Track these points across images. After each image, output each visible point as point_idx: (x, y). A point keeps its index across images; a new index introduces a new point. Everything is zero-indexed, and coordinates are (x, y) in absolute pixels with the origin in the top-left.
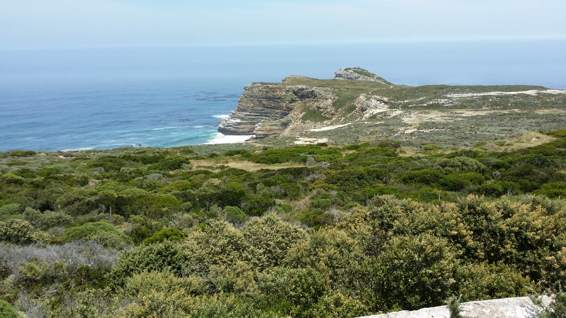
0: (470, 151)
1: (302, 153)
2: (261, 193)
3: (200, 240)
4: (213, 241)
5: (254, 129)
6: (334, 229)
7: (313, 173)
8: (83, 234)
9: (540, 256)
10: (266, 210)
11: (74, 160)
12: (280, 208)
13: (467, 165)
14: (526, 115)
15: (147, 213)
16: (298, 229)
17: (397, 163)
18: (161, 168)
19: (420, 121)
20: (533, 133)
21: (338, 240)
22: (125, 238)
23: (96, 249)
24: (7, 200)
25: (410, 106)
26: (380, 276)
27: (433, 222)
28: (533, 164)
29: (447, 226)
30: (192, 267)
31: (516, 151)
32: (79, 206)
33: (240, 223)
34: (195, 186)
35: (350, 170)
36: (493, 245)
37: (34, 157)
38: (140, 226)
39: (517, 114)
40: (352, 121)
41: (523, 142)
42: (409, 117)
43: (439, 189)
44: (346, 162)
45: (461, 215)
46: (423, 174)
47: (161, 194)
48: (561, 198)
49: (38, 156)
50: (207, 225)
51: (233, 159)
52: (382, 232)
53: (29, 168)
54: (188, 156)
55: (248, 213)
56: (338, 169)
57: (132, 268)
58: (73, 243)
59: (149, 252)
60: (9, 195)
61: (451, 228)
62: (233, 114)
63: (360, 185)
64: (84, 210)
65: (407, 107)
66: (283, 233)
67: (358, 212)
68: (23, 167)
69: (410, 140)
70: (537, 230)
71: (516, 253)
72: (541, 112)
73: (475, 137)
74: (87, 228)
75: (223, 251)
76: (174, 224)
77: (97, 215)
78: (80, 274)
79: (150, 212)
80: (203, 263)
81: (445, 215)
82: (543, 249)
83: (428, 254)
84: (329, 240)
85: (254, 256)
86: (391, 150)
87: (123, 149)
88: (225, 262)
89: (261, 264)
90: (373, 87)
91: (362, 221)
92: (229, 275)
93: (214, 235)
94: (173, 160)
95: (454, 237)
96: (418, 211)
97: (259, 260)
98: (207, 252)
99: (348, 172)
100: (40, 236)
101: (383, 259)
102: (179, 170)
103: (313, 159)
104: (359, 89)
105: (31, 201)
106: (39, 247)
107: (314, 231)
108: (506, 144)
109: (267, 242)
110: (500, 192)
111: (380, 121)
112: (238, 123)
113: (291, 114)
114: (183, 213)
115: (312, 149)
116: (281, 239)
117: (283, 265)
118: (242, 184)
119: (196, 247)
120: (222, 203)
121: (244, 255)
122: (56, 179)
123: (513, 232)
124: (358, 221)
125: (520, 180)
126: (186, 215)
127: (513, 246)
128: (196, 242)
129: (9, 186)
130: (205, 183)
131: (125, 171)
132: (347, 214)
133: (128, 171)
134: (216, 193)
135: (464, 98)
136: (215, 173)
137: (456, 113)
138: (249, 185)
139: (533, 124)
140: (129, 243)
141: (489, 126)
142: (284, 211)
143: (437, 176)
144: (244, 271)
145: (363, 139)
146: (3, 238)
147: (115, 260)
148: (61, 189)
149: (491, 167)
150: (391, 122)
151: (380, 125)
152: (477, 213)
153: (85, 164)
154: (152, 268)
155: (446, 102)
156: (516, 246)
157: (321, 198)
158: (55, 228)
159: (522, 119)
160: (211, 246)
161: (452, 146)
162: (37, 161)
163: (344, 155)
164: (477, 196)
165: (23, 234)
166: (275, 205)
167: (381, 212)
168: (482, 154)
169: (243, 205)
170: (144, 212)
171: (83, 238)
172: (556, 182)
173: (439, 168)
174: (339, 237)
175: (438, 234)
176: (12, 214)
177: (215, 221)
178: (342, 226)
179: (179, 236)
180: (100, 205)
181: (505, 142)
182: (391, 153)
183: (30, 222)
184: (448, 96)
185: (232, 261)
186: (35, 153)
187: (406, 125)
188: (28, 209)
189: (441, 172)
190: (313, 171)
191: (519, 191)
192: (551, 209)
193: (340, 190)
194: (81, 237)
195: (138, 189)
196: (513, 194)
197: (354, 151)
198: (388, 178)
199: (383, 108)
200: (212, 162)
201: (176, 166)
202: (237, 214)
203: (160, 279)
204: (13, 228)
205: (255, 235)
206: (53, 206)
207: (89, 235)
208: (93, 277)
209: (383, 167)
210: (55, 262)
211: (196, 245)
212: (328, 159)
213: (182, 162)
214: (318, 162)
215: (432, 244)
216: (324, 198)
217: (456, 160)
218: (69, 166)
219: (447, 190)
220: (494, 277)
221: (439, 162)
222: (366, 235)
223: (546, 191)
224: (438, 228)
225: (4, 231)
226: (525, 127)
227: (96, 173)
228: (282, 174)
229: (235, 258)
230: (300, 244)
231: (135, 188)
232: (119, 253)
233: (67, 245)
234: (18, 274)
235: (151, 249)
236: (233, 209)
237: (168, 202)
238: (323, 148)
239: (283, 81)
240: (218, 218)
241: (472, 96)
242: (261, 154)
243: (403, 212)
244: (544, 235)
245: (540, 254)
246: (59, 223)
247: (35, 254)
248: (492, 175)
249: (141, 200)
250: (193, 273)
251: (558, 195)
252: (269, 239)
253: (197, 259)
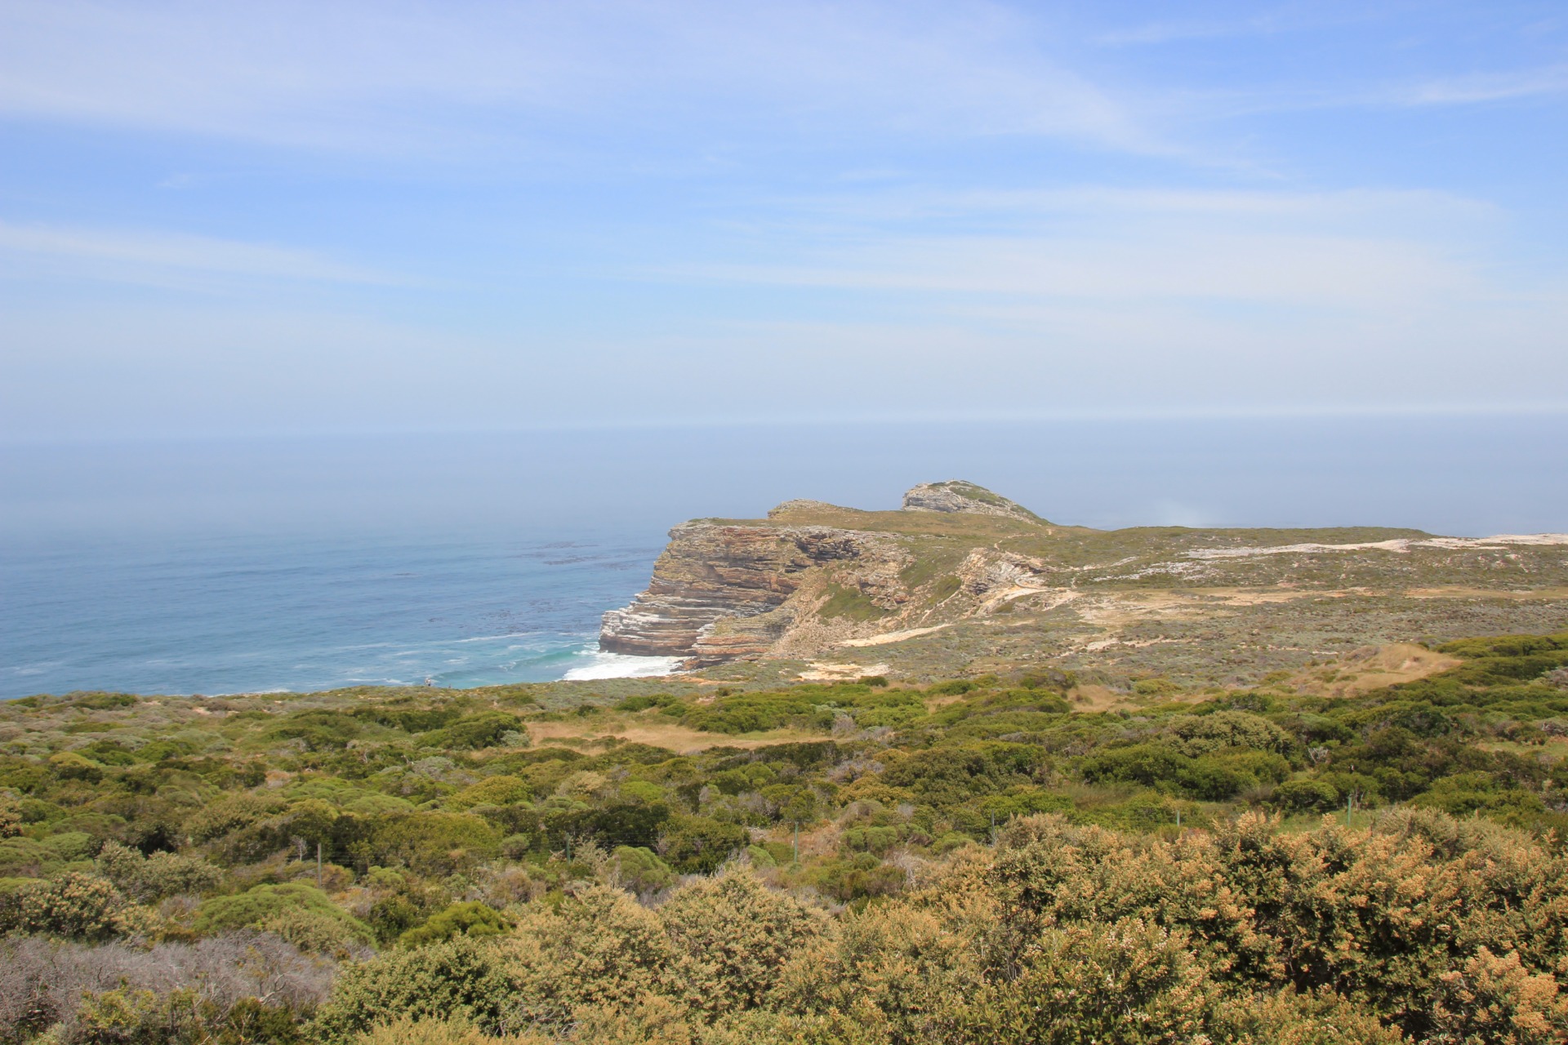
0: (1252, 697)
1: (819, 704)
2: (712, 810)
3: (547, 938)
4: (582, 940)
5: (694, 638)
6: (906, 908)
7: (850, 757)
8: (248, 916)
9: (1425, 971)
10: (726, 856)
11: (232, 720)
12: (762, 853)
13: (1245, 732)
14: (1384, 602)
15: (412, 862)
16: (809, 910)
17: (1070, 729)
18: (450, 741)
19: (1125, 619)
20: (1404, 648)
21: (916, 937)
22: (354, 929)
23: (280, 955)
24: (59, 823)
25: (1097, 580)
26: (1018, 1032)
27: (1154, 887)
28: (1407, 726)
29: (1189, 895)
30: (525, 1009)
31: (1366, 693)
32: (240, 841)
33: (656, 892)
34: (538, 793)
35: (949, 748)
36: (1306, 943)
37: (134, 710)
38: (393, 896)
39: (1361, 599)
40: (950, 618)
41: (1381, 671)
42: (1097, 608)
43: (1177, 797)
44: (937, 728)
45: (1223, 868)
46: (1136, 758)
47: (448, 814)
48: (1481, 815)
49: (144, 708)
50: (566, 897)
51: (638, 719)
52: (1028, 916)
53: (118, 738)
54: (520, 712)
55: (676, 865)
56: (916, 747)
57: (371, 1008)
58: (221, 937)
59: (415, 967)
60: (64, 808)
61: (1198, 899)
62: (639, 600)
63: (975, 789)
64: (252, 852)
65: (1092, 583)
66: (770, 920)
67: (969, 861)
68: (104, 735)
69: (1102, 668)
70: (1414, 902)
71: (1365, 962)
72: (1420, 594)
73: (1262, 658)
74: (259, 901)
75: (609, 968)
76: (481, 893)
77: (283, 865)
78: (236, 1023)
79: (418, 859)
80: (556, 998)
81: (1185, 865)
82: (1431, 950)
83: (1139, 972)
84: (890, 938)
85: (693, 982)
86: (1051, 695)
87: (355, 693)
88: (614, 999)
89: (711, 1004)
90: (1002, 531)
91: (979, 887)
92: (625, 1031)
93: (584, 923)
94: (482, 721)
95: (1209, 924)
96: (1116, 857)
97: (705, 991)
98: (568, 969)
99: (942, 755)
100: (138, 919)
101: (1025, 987)
102: (495, 749)
103: (849, 719)
104: (966, 537)
105: (118, 825)
106: (132, 948)
107: (852, 913)
108: (1339, 675)
109: (727, 943)
110: (1330, 802)
111: (1021, 618)
112: (653, 624)
113: (792, 601)
114: (505, 864)
115: (846, 695)
116: (763, 936)
117: (770, 1007)
118: (662, 788)
119: (537, 955)
120: (609, 837)
121: (664, 980)
122: (186, 767)
123: (1353, 908)
124: (969, 885)
125: (1378, 770)
126: (514, 870)
127: (1357, 945)
128: (537, 943)
129: (64, 786)
130: (564, 785)
131: (359, 749)
132: (940, 868)
133: (367, 751)
134: (593, 812)
135: (1230, 559)
136: (589, 758)
137: (1213, 598)
138: (680, 789)
139: (1402, 625)
140: (364, 941)
141: (1298, 630)
142: (772, 861)
143: (1170, 763)
144: (664, 1021)
145: (981, 667)
146: (42, 923)
147: (328, 987)
148: (195, 795)
149: (1305, 737)
150: (1051, 621)
151: (1024, 628)
152: (1262, 860)
153: (260, 729)
154: (422, 1011)
155: (1185, 569)
156: (1362, 944)
157: (872, 825)
158: (178, 897)
159: (1375, 613)
160: (579, 955)
161: (1206, 683)
162: (138, 720)
163: (932, 710)
164: (1262, 817)
165: (93, 914)
166: (748, 844)
167: (1023, 861)
168: (1282, 703)
169: (663, 843)
170: (405, 859)
171: (247, 925)
172: (1466, 773)
173: (1175, 742)
174: (917, 931)
175: (1168, 918)
176: (67, 860)
177: (588, 887)
178: (925, 899)
179: (495, 924)
180: (293, 838)
181: (1337, 671)
182: (1052, 703)
183: (113, 881)
184: (1192, 554)
185: (632, 996)
186: (135, 701)
187: (1088, 629)
188: (112, 847)
189: (1181, 752)
190: (849, 752)
191: (1376, 798)
192: (1457, 845)
193: (922, 803)
194: (243, 924)
195: (391, 798)
196: (1361, 807)
197: (958, 698)
198: (1046, 768)
199: (1028, 586)
200: (583, 727)
201: (490, 739)
202: (646, 868)
203: (445, 1039)
204: (69, 898)
205: (694, 924)
206: (175, 840)
207: (264, 919)
208: (269, 1032)
209: (1035, 739)
210: (174, 990)
211: (537, 950)
212: (890, 720)
213: (505, 728)
214: (864, 727)
215: (1149, 946)
216: (878, 825)
217: (1217, 721)
218: (218, 735)
219: (1196, 798)
220: (1310, 1028)
221: (1174, 726)
222: (987, 923)
223: (1443, 798)
224: (1166, 901)
225: (45, 905)
226: (1385, 632)
227: (285, 754)
228: (767, 761)
229: (641, 986)
230: (814, 949)
231: (383, 794)
232: (339, 967)
233: (205, 944)
234: (76, 1022)
235: (422, 959)
236: (638, 855)
237: (467, 833)
238: (877, 691)
239: (770, 514)
240: (597, 879)
241: (1251, 556)
242: (712, 708)
243: (1078, 861)
244: (1430, 914)
245: (1424, 964)
246: (187, 884)
247: (121, 968)
248: (1306, 757)
249: (396, 827)
250: (531, 1026)
251: (1474, 808)
252: (731, 936)
253: (541, 990)
